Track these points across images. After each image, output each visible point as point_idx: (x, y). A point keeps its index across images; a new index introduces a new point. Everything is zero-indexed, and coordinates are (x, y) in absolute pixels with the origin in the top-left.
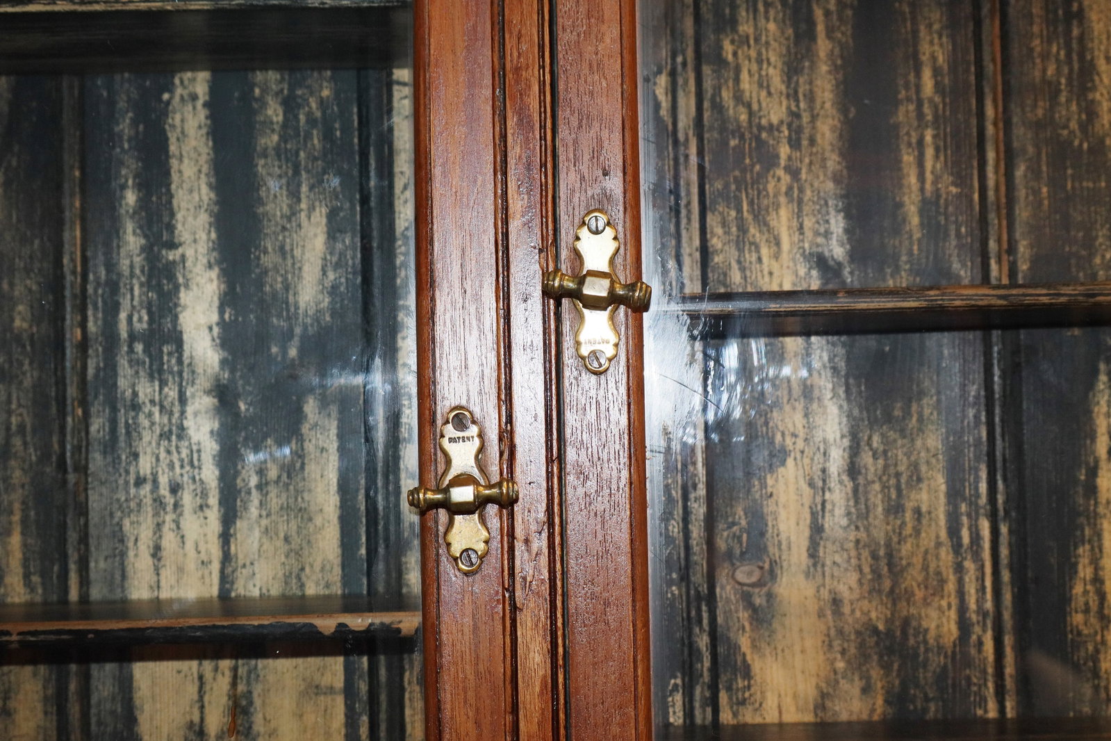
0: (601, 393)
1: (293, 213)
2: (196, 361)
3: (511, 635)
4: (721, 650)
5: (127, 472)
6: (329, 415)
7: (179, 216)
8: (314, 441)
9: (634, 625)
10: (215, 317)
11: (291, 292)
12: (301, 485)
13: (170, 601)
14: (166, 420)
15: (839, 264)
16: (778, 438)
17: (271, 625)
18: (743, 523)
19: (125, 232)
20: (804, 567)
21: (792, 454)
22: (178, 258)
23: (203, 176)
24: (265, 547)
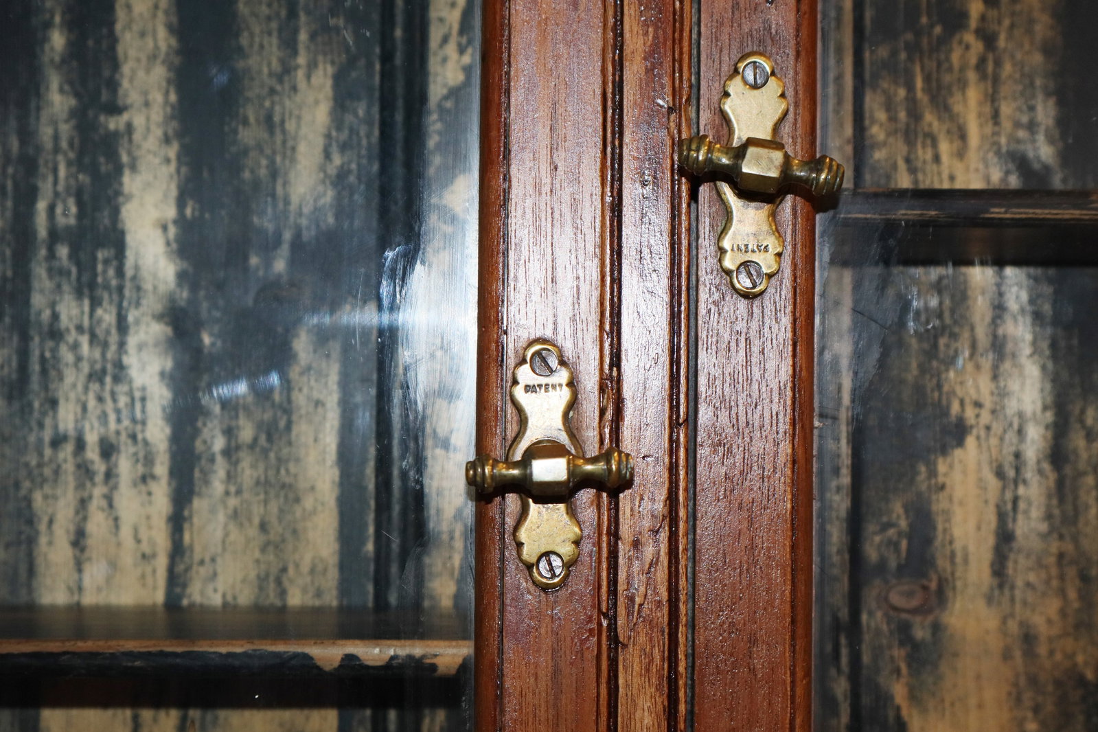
0: (754, 325)
1: (287, 70)
2: (145, 274)
3: (608, 683)
4: (866, 700)
5: (41, 425)
6: (328, 356)
7: (126, 69)
8: (305, 390)
9: (793, 674)
10: (171, 212)
11: (280, 182)
12: (285, 451)
13: (97, 609)
14: (97, 354)
15: (1047, 168)
16: (955, 408)
17: (245, 654)
18: (903, 524)
19: (47, 88)
20: (985, 589)
21: (975, 431)
22: (122, 127)
23: (160, 14)
24: (232, 537)
